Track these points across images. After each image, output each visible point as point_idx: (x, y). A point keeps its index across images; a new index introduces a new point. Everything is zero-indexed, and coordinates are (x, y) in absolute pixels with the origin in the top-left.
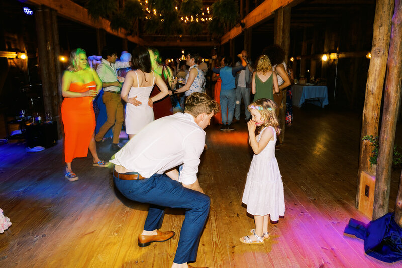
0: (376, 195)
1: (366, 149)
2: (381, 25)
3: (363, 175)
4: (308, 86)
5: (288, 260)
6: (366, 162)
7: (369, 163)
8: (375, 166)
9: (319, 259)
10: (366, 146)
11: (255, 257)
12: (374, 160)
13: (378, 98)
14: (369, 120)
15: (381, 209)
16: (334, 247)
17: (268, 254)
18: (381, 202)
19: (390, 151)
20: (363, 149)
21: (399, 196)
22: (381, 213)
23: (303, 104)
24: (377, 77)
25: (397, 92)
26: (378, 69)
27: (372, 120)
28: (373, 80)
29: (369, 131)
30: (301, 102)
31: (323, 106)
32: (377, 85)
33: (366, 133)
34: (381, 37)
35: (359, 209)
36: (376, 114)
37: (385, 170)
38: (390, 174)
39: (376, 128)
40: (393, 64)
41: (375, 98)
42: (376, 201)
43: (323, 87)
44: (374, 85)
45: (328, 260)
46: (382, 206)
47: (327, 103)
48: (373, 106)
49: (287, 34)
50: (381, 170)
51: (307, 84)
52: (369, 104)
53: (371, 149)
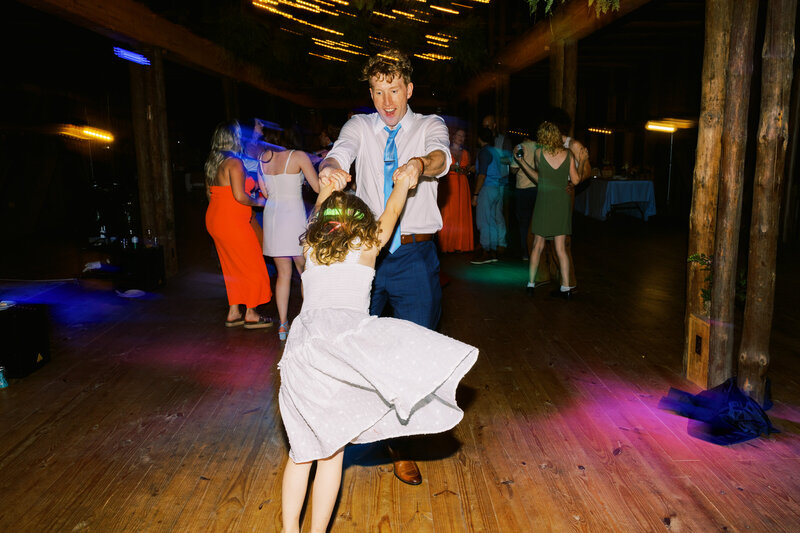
0: (711, 350)
1: (696, 277)
2: (713, 77)
3: (692, 319)
4: (617, 180)
5: (566, 443)
6: (697, 298)
7: (701, 299)
8: (708, 304)
9: (614, 441)
10: (696, 271)
11: (514, 439)
12: (708, 295)
13: (713, 194)
14: (699, 229)
15: (719, 372)
16: (640, 427)
17: (535, 436)
18: (718, 360)
19: (729, 277)
20: (691, 276)
21: (742, 346)
22: (719, 381)
23: (607, 215)
24: (708, 160)
25: (737, 182)
26: (710, 147)
27: (703, 229)
28: (702, 164)
29: (699, 248)
30: (605, 210)
31: (646, 219)
32: (709, 172)
33: (695, 250)
34: (713, 96)
35: (688, 377)
36: (710, 219)
37: (723, 308)
38: (731, 314)
39: (710, 242)
40: (730, 139)
41: (707, 193)
42: (711, 360)
43: (646, 182)
44: (705, 171)
45: (628, 442)
46: (721, 368)
47: (654, 213)
48: (705, 207)
49: (572, 87)
50: (716, 308)
51: (615, 177)
52: (698, 203)
53: (703, 276)
